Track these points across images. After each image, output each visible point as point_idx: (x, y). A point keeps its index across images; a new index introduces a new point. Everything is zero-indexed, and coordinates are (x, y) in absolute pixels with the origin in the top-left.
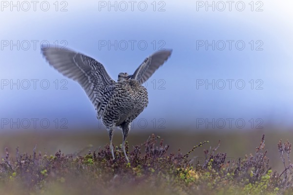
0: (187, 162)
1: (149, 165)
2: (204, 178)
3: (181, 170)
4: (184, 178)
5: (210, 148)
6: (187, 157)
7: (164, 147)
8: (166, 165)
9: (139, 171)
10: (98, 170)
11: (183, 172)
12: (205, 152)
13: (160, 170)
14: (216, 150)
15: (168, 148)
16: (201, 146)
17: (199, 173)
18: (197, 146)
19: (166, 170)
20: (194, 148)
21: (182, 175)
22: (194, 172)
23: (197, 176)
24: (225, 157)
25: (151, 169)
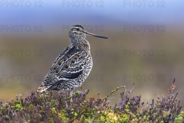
0: (106, 106)
1: (73, 109)
2: (122, 120)
3: (101, 113)
4: (104, 120)
5: (126, 90)
6: (106, 100)
7: (85, 91)
8: (88, 109)
9: (63, 115)
10: (26, 115)
11: (103, 114)
12: (121, 94)
13: (82, 113)
14: (130, 91)
15: (88, 92)
16: (118, 90)
17: (117, 116)
18: (115, 90)
19: (88, 113)
20: (112, 93)
21: (102, 118)
22: (112, 114)
23: (115, 118)
24: (140, 99)
25: (74, 113)
